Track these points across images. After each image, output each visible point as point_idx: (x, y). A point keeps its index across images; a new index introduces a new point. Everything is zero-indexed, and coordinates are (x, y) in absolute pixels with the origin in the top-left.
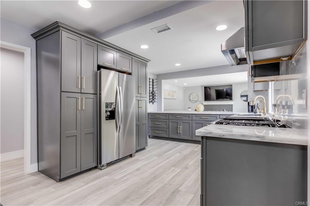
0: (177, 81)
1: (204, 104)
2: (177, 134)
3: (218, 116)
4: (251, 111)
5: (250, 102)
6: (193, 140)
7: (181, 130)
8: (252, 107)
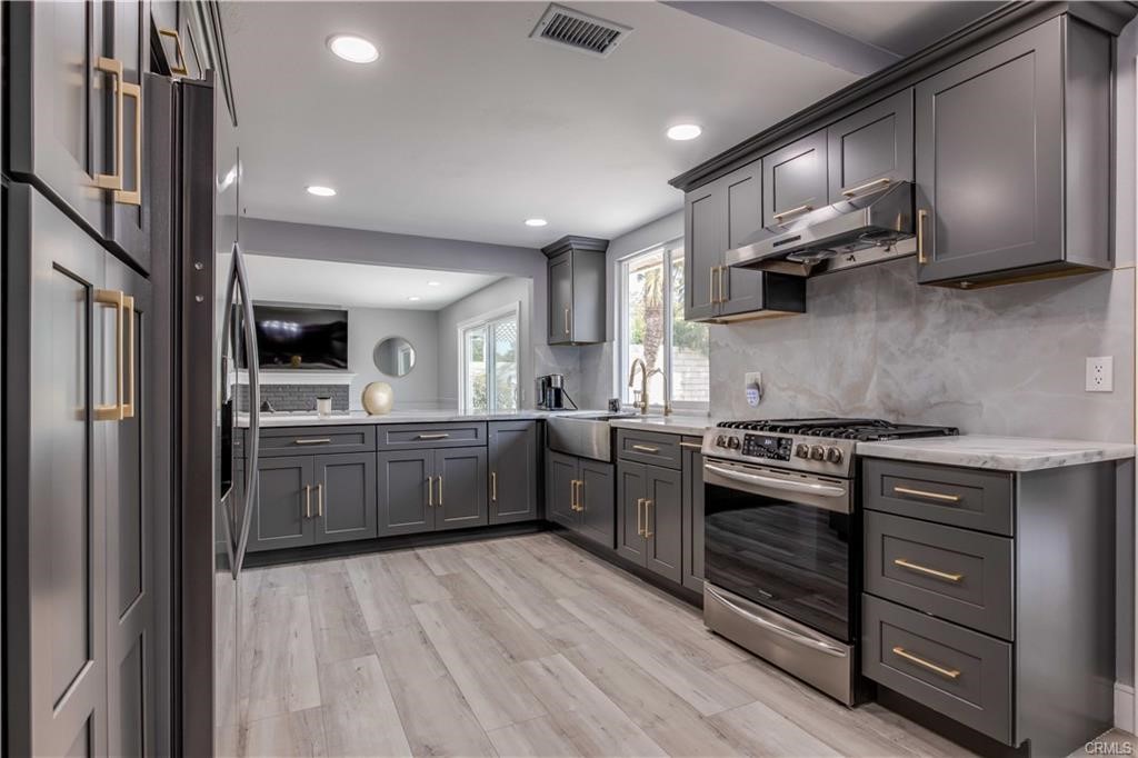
2: (298, 524)
3: (482, 428)
4: (553, 404)
5: (553, 378)
6: (381, 535)
7: (319, 501)
8: (558, 392)
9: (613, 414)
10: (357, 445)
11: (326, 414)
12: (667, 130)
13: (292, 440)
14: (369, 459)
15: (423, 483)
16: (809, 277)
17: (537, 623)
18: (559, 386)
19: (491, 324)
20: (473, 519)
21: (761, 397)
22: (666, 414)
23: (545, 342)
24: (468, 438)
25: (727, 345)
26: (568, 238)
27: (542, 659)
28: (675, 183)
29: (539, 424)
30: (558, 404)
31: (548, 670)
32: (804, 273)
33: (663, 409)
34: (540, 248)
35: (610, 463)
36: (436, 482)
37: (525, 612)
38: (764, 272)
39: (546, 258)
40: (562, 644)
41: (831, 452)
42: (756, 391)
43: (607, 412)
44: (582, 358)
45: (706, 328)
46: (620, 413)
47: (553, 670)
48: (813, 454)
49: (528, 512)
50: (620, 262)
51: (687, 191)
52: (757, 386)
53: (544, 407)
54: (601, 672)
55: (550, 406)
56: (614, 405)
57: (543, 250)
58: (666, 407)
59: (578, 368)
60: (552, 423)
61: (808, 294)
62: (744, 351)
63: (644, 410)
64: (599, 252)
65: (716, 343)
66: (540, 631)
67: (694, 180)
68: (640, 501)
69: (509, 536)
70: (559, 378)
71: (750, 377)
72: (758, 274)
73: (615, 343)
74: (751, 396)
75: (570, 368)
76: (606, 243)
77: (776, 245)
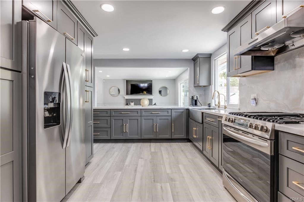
0: (101, 72)
1: (126, 98)
2: (122, 134)
3: (170, 111)
4: (194, 104)
5: (194, 96)
6: (142, 138)
7: (127, 128)
8: (196, 101)
9: (209, 108)
10: (136, 114)
11: (132, 106)
12: (211, 10)
13: (121, 112)
14: (139, 118)
15: (153, 125)
16: (275, 56)
17: (168, 171)
18: (196, 99)
19: (185, 82)
20: (168, 136)
21: (256, 103)
22: (225, 109)
23: (193, 86)
24: (166, 114)
25: (245, 85)
26: (198, 54)
27: (162, 184)
28: (223, 30)
29: (187, 110)
30: (196, 104)
31: (162, 188)
32: (273, 55)
33: (224, 107)
34: (191, 58)
35: (202, 123)
36: (156, 125)
37: (167, 167)
38: (252, 56)
39: (193, 61)
40: (172, 180)
41: (262, 127)
42: (255, 101)
43: (207, 107)
44: (205, 91)
45: (238, 79)
46: (211, 108)
47: (163, 188)
48: (255, 127)
49: (183, 136)
50: (215, 60)
51: (228, 32)
52: (255, 99)
53: (191, 105)
54: (177, 193)
55: (193, 105)
56: (209, 105)
57: (192, 59)
58: (225, 106)
59: (203, 94)
60: (190, 110)
61: (275, 63)
62: (251, 87)
63: (219, 107)
64: (209, 57)
65: (242, 84)
66: (168, 174)
67: (229, 28)
68: (208, 137)
69: (178, 142)
70: (196, 97)
71: (253, 96)
72: (250, 57)
73: (213, 86)
74: (253, 103)
75: (201, 94)
76: (211, 55)
77: (249, 44)
